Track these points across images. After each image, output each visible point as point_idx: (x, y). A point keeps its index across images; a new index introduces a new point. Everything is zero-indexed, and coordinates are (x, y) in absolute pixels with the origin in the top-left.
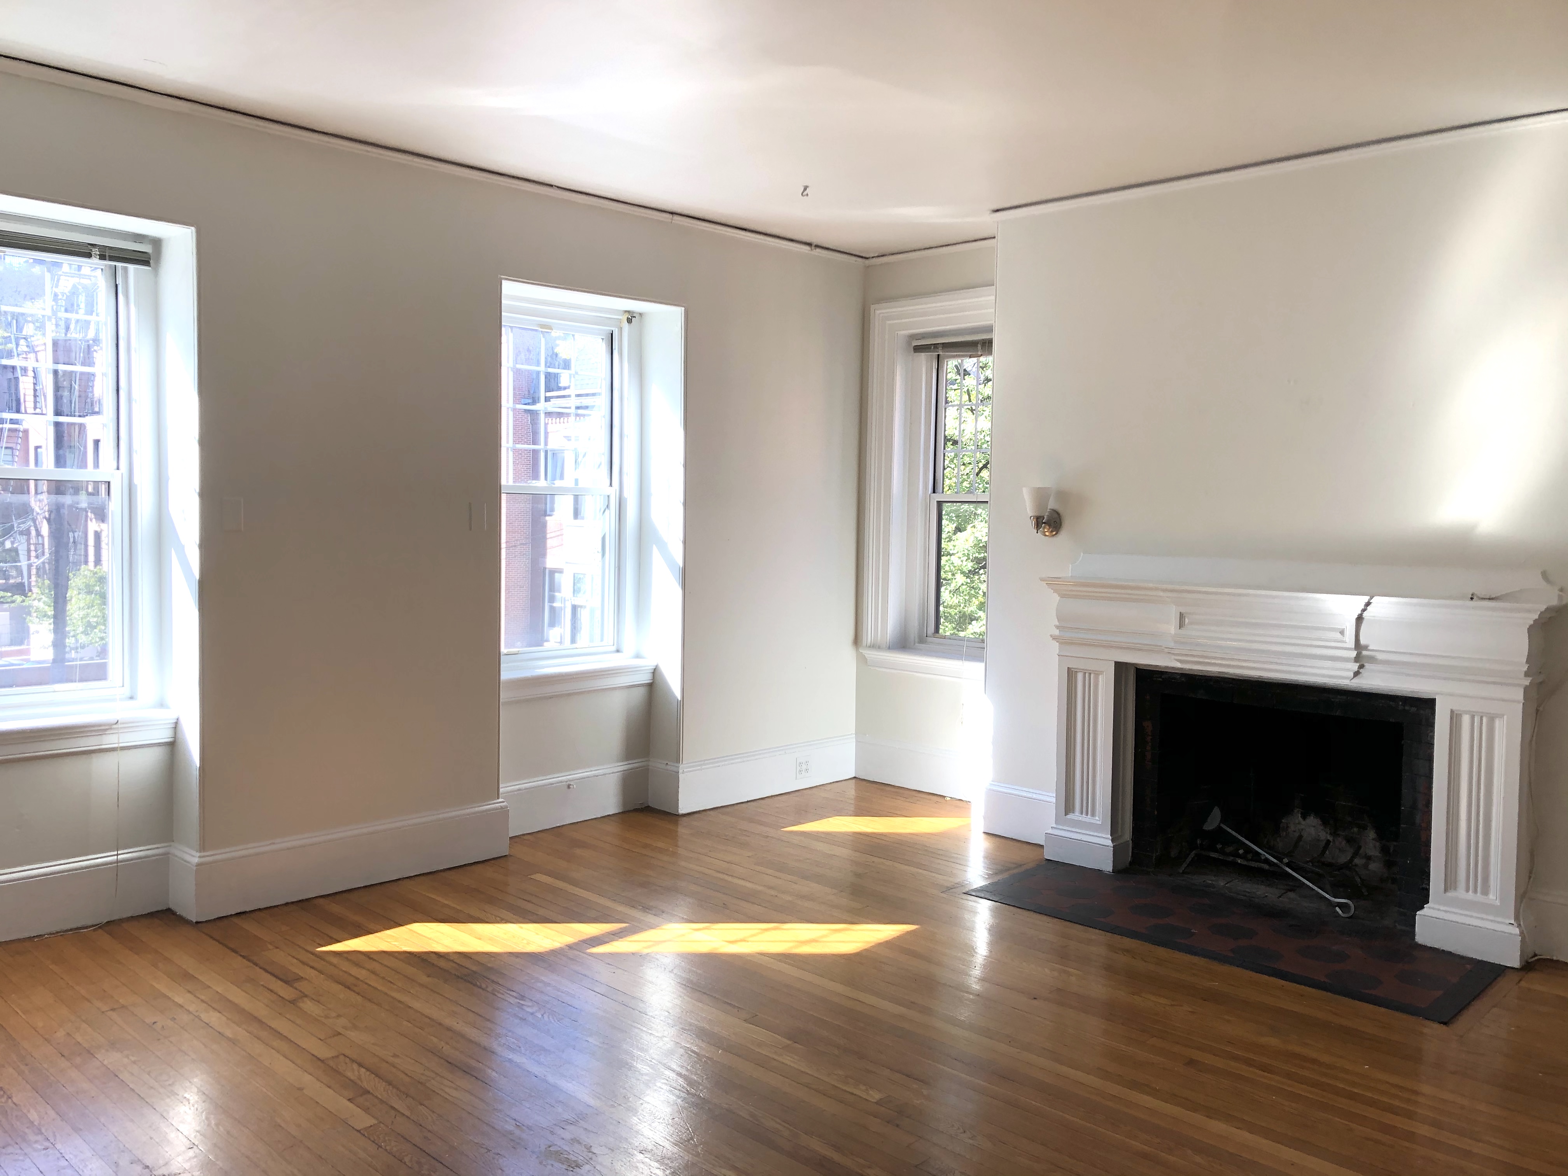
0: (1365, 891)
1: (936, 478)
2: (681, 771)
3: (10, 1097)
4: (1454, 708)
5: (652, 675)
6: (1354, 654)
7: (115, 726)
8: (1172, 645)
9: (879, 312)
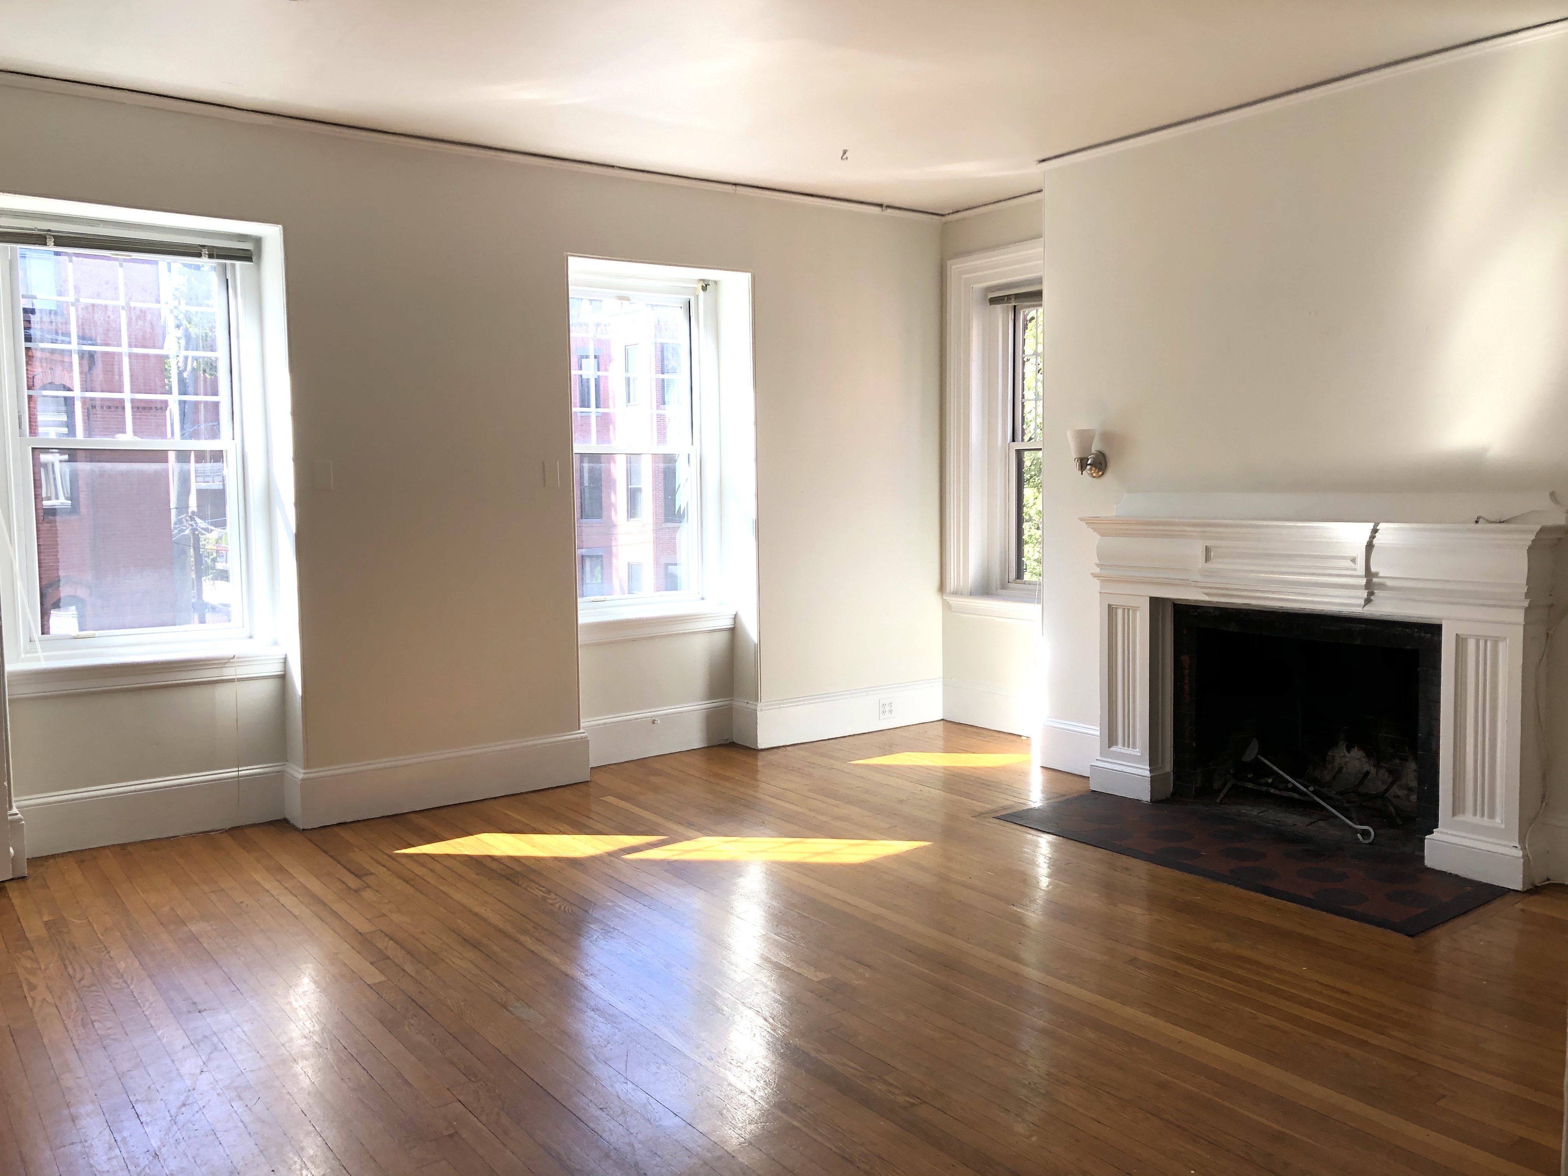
0: (1399, 822)
1: (1015, 428)
2: (759, 709)
3: (109, 952)
4: (1459, 633)
5: (733, 619)
6: (1363, 581)
7: (231, 660)
8: (1198, 578)
9: (955, 267)
